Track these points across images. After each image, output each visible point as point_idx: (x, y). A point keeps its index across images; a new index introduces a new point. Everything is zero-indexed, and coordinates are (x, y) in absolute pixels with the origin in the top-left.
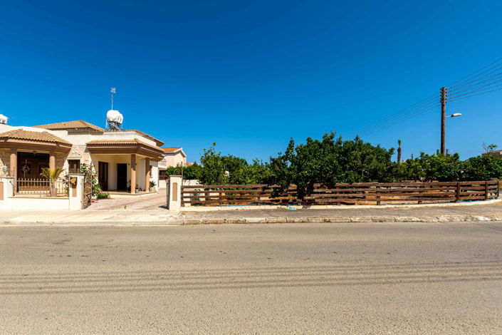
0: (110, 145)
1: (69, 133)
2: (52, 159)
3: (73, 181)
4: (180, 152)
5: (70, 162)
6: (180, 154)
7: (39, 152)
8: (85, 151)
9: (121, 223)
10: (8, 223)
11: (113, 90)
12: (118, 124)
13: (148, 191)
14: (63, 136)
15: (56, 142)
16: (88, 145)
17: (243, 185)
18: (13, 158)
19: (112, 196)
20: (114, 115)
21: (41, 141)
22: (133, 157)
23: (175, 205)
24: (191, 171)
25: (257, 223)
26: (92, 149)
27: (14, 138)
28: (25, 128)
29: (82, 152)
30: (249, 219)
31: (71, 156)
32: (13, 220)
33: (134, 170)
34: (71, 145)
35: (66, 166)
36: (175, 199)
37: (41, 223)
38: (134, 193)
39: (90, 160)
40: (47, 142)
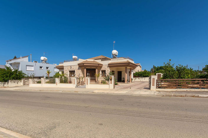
0: (117, 64)
1: (102, 61)
2: (97, 70)
3: (111, 78)
4: (139, 65)
5: (102, 71)
6: (139, 66)
7: (92, 68)
8: (108, 67)
9: (134, 94)
10: (93, 92)
11: (114, 42)
12: (116, 55)
13: (131, 82)
14: (99, 61)
15: (98, 64)
16: (109, 64)
17: (184, 79)
18: (85, 70)
19: (119, 84)
20: (115, 52)
21: (94, 64)
22: (126, 68)
23: (154, 88)
24: (146, 73)
25: (206, 97)
26: (110, 66)
27: (86, 64)
28: (88, 60)
29: (106, 67)
30: (200, 95)
31: (103, 69)
32: (94, 91)
33: (126, 73)
34: (102, 65)
35: (101, 72)
36: (153, 85)
37: (104, 93)
38: (126, 83)
39: (109, 70)
40: (95, 64)
